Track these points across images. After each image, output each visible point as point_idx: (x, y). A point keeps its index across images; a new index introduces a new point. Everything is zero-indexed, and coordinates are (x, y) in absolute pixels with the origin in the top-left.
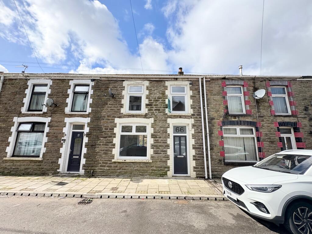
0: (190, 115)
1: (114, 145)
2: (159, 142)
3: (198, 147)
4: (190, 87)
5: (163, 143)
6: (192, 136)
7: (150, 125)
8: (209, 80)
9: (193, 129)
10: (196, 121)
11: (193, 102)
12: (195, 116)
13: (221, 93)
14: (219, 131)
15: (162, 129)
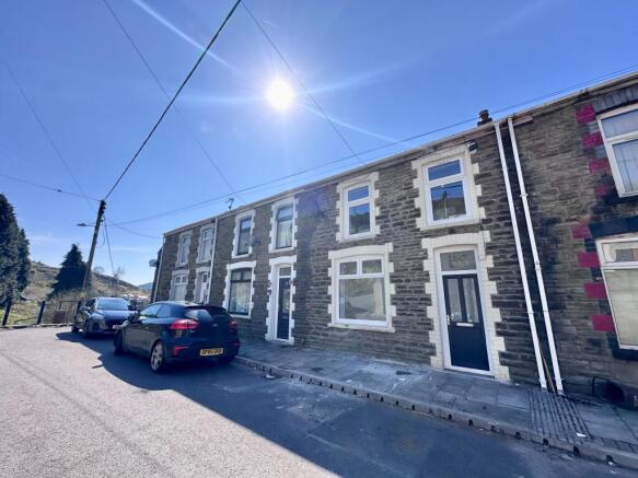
0: (477, 222)
1: (329, 297)
2: (406, 291)
3: (509, 302)
4: (472, 156)
5: (416, 292)
6: (489, 274)
7: (387, 257)
8: (529, 119)
9: (491, 257)
10: (496, 234)
11: (484, 189)
12: (492, 224)
13: (578, 143)
14: (579, 255)
15: (411, 262)
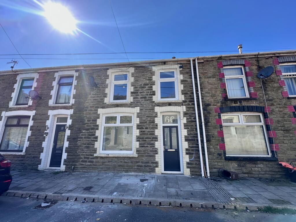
0: (181, 101)
1: (97, 138)
2: (145, 134)
3: (192, 139)
4: (180, 71)
5: (150, 134)
6: (184, 126)
7: (136, 115)
8: (202, 61)
9: (185, 118)
10: (188, 108)
11: (184, 87)
12: (187, 103)
13: (217, 75)
14: (216, 119)
15: (149, 119)
